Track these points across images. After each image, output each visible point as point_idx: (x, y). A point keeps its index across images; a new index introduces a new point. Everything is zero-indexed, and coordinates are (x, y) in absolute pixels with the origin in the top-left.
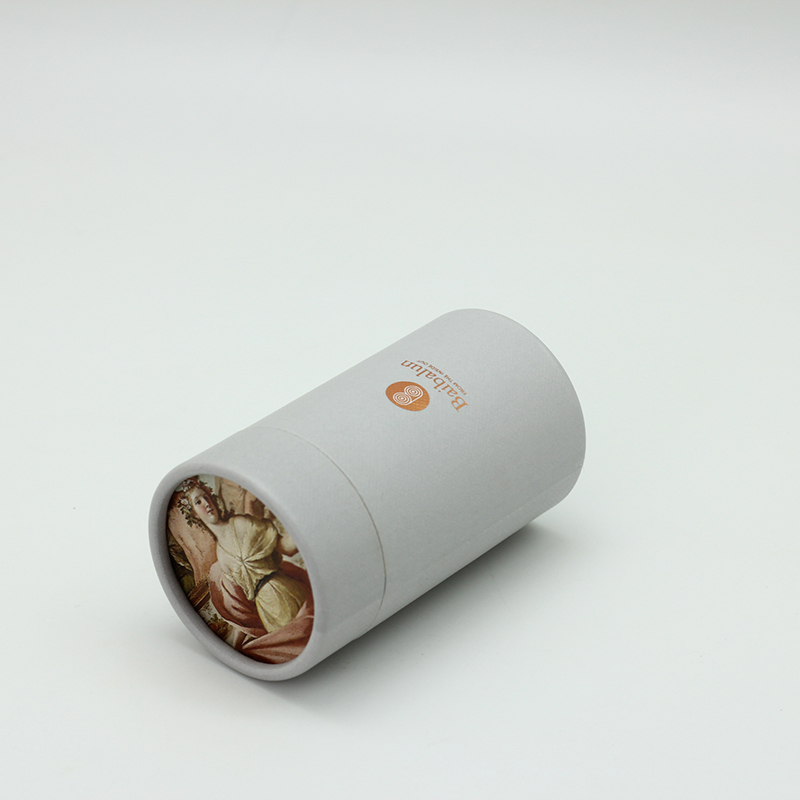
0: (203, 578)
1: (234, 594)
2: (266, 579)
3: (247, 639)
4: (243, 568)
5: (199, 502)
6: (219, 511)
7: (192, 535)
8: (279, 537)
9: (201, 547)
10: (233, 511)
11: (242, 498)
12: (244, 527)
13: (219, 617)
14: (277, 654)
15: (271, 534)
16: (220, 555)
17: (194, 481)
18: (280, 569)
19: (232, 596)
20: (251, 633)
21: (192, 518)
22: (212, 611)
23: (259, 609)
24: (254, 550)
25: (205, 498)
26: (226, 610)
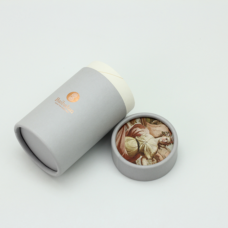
0: (148, 126)
1: (139, 133)
2: (139, 147)
3: (127, 128)
4: (144, 141)
5: (166, 139)
6: (161, 144)
7: (159, 130)
8: (147, 159)
9: (155, 131)
10: (160, 149)
11: (162, 154)
12: (154, 149)
13: (136, 123)
14: (119, 136)
15: (149, 157)
16: (151, 136)
17: (172, 142)
18: (139, 153)
19: (139, 132)
20: (127, 131)
21: (163, 134)
22: (138, 122)
23: (132, 138)
24: (147, 148)
25: (166, 142)
26: (137, 127)
